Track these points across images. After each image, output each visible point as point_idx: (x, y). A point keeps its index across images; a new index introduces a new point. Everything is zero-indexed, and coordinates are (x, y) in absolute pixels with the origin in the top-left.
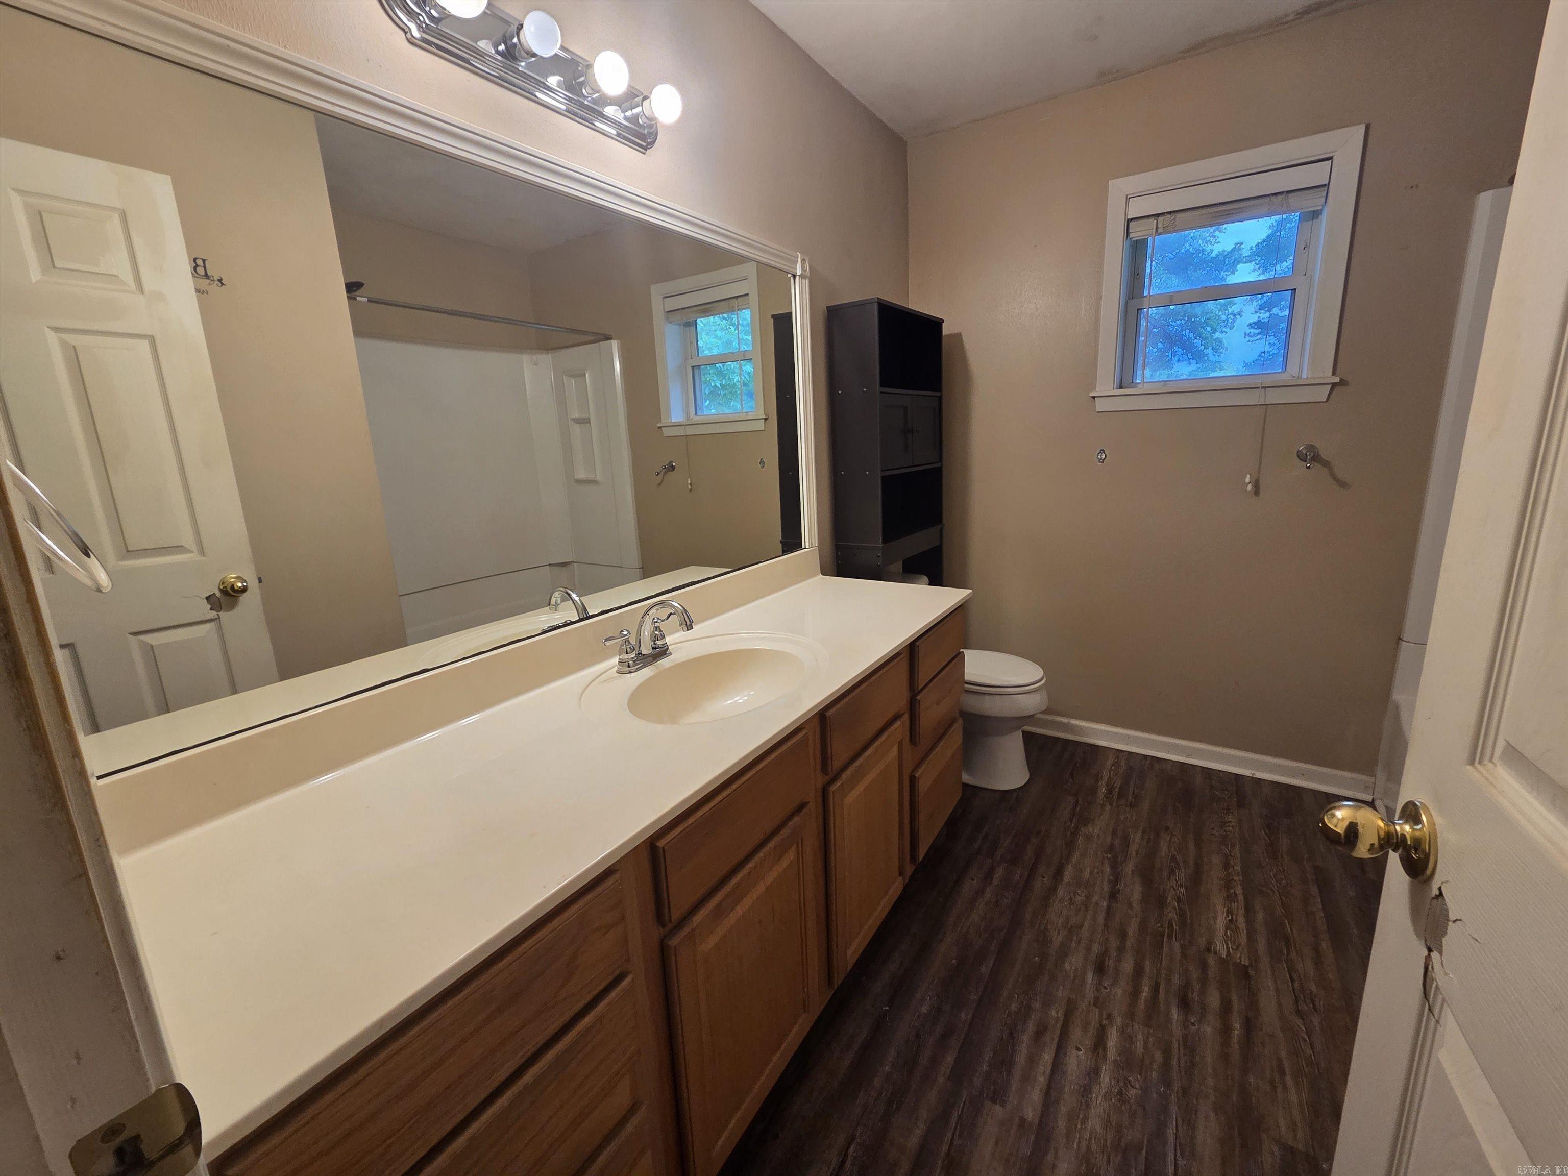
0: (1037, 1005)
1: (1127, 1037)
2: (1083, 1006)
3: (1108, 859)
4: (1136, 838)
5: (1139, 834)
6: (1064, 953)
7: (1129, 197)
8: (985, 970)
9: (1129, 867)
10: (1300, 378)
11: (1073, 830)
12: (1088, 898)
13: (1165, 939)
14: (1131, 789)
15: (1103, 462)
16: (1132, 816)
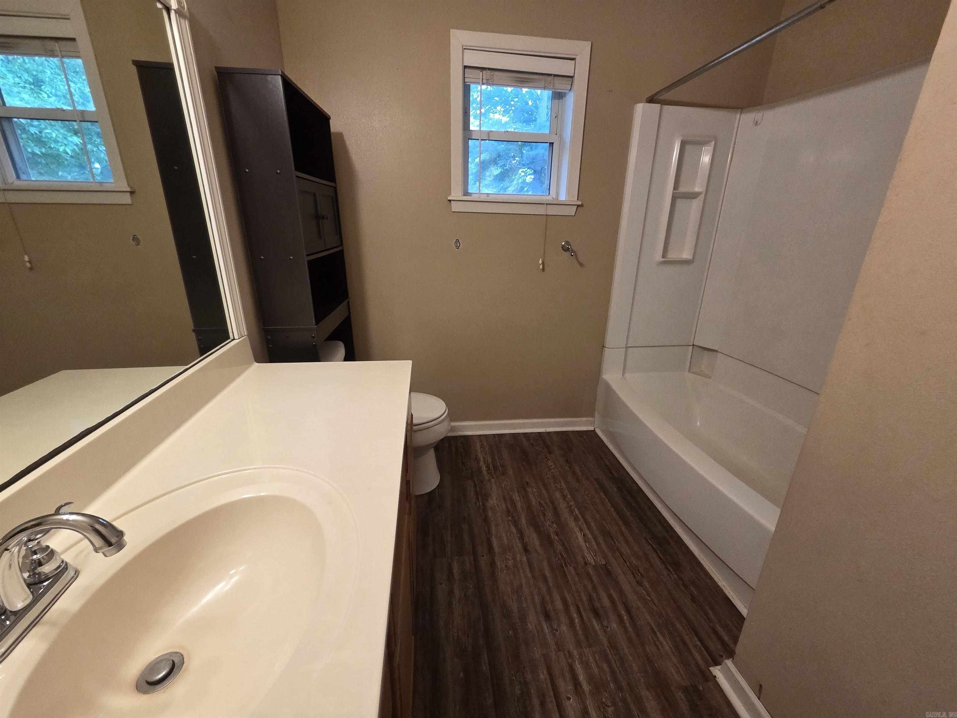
0: (529, 677)
1: (586, 665)
2: (553, 656)
3: (511, 521)
4: (516, 497)
5: (517, 494)
6: (523, 618)
7: (464, 47)
8: (485, 668)
9: (523, 521)
10: (557, 198)
11: (483, 508)
12: (514, 558)
13: (565, 568)
14: (498, 462)
15: (458, 248)
16: (507, 482)
